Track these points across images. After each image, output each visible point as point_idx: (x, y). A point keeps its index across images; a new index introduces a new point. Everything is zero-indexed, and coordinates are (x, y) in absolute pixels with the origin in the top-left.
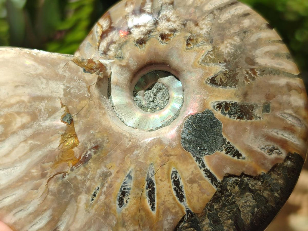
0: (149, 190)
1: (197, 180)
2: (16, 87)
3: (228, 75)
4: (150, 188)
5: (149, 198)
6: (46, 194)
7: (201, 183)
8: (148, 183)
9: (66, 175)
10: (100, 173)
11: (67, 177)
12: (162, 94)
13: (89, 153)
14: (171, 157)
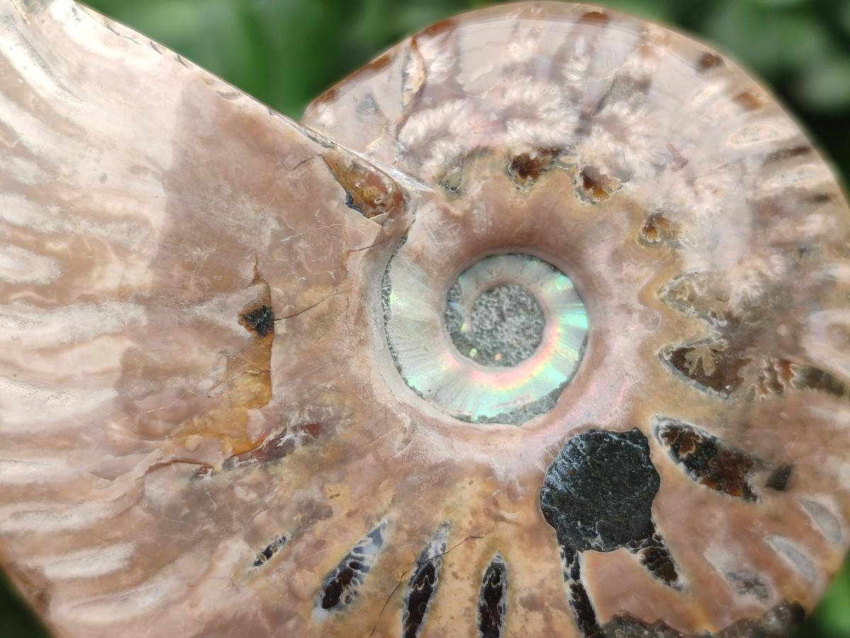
0: (416, 590)
1: (546, 604)
2: (136, 170)
4: (420, 586)
5: (410, 608)
8: (421, 570)
9: (206, 472)
10: (302, 502)
11: (207, 478)
13: (287, 437)
14: (501, 525)
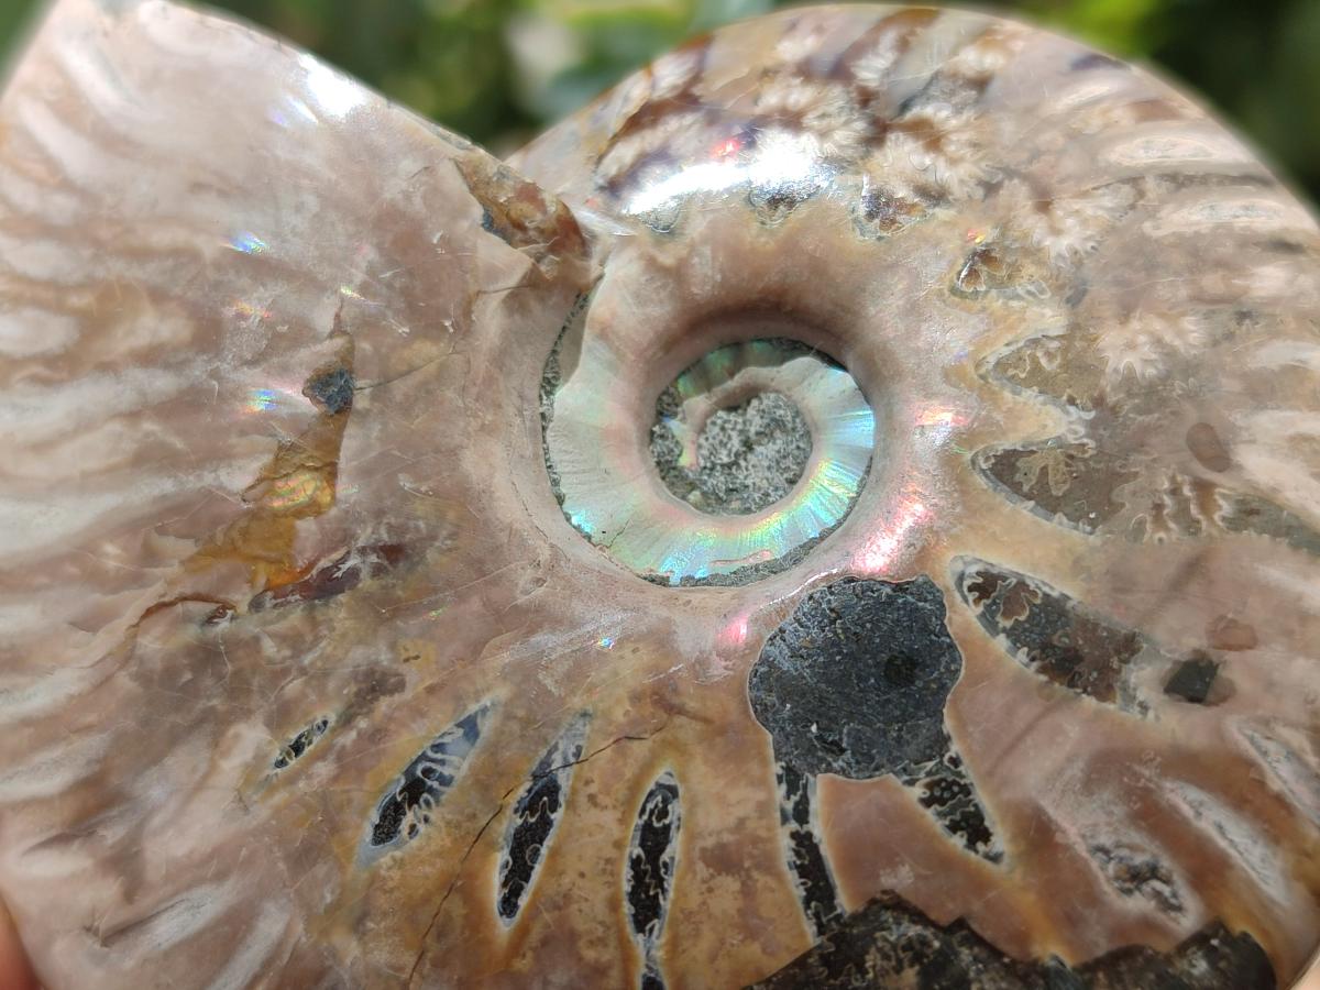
0: (525, 821)
1: (747, 864)
2: (197, 187)
3: (1083, 468)
4: (532, 815)
5: (512, 853)
6: (118, 665)
7: (759, 885)
8: (536, 788)
9: (223, 615)
10: (359, 666)
11: (223, 625)
12: (779, 452)
13: (349, 564)
14: (679, 720)
